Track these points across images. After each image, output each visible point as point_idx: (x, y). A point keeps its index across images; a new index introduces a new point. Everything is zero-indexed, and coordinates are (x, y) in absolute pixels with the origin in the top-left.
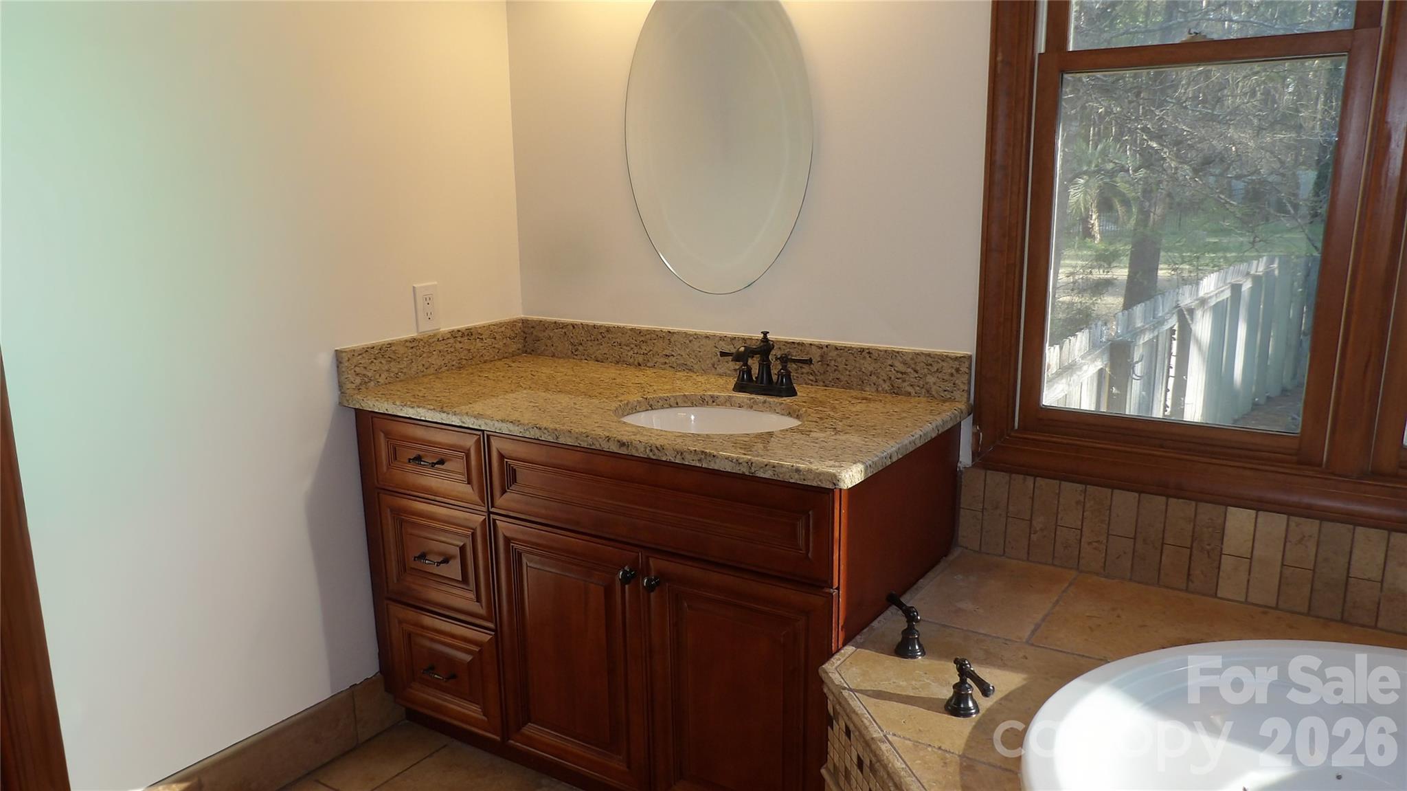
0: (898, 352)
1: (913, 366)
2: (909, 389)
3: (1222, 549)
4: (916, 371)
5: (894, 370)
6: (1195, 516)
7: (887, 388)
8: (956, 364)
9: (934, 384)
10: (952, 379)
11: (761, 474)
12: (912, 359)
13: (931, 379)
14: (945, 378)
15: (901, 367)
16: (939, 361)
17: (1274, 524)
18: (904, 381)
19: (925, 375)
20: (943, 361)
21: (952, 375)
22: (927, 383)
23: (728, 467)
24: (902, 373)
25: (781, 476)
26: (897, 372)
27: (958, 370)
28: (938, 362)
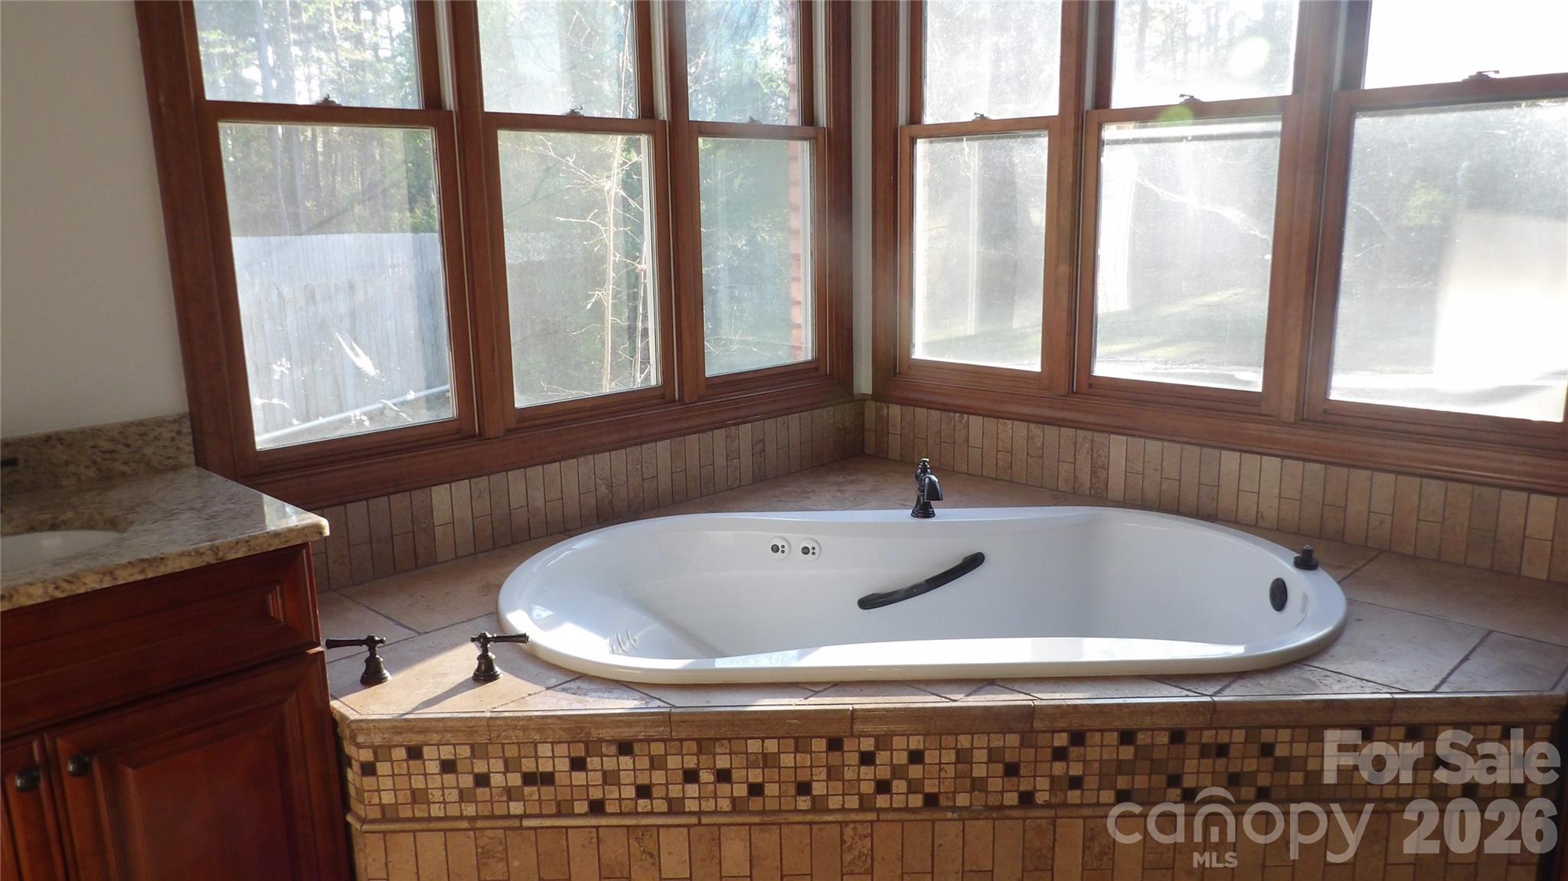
0: (100, 430)
1: (123, 441)
2: (125, 468)
3: (433, 523)
4: (128, 446)
5: (100, 451)
6: (411, 504)
7: (93, 475)
8: (176, 427)
9: (154, 454)
10: (174, 443)
11: (232, 556)
12: (121, 433)
13: (148, 451)
14: (166, 444)
15: (105, 445)
16: (156, 428)
17: (462, 488)
18: (114, 460)
19: (141, 448)
20: (159, 427)
21: (173, 439)
22: (144, 456)
23: (186, 564)
24: (110, 452)
25: (257, 548)
26: (103, 452)
27: (179, 433)
28: (153, 429)
